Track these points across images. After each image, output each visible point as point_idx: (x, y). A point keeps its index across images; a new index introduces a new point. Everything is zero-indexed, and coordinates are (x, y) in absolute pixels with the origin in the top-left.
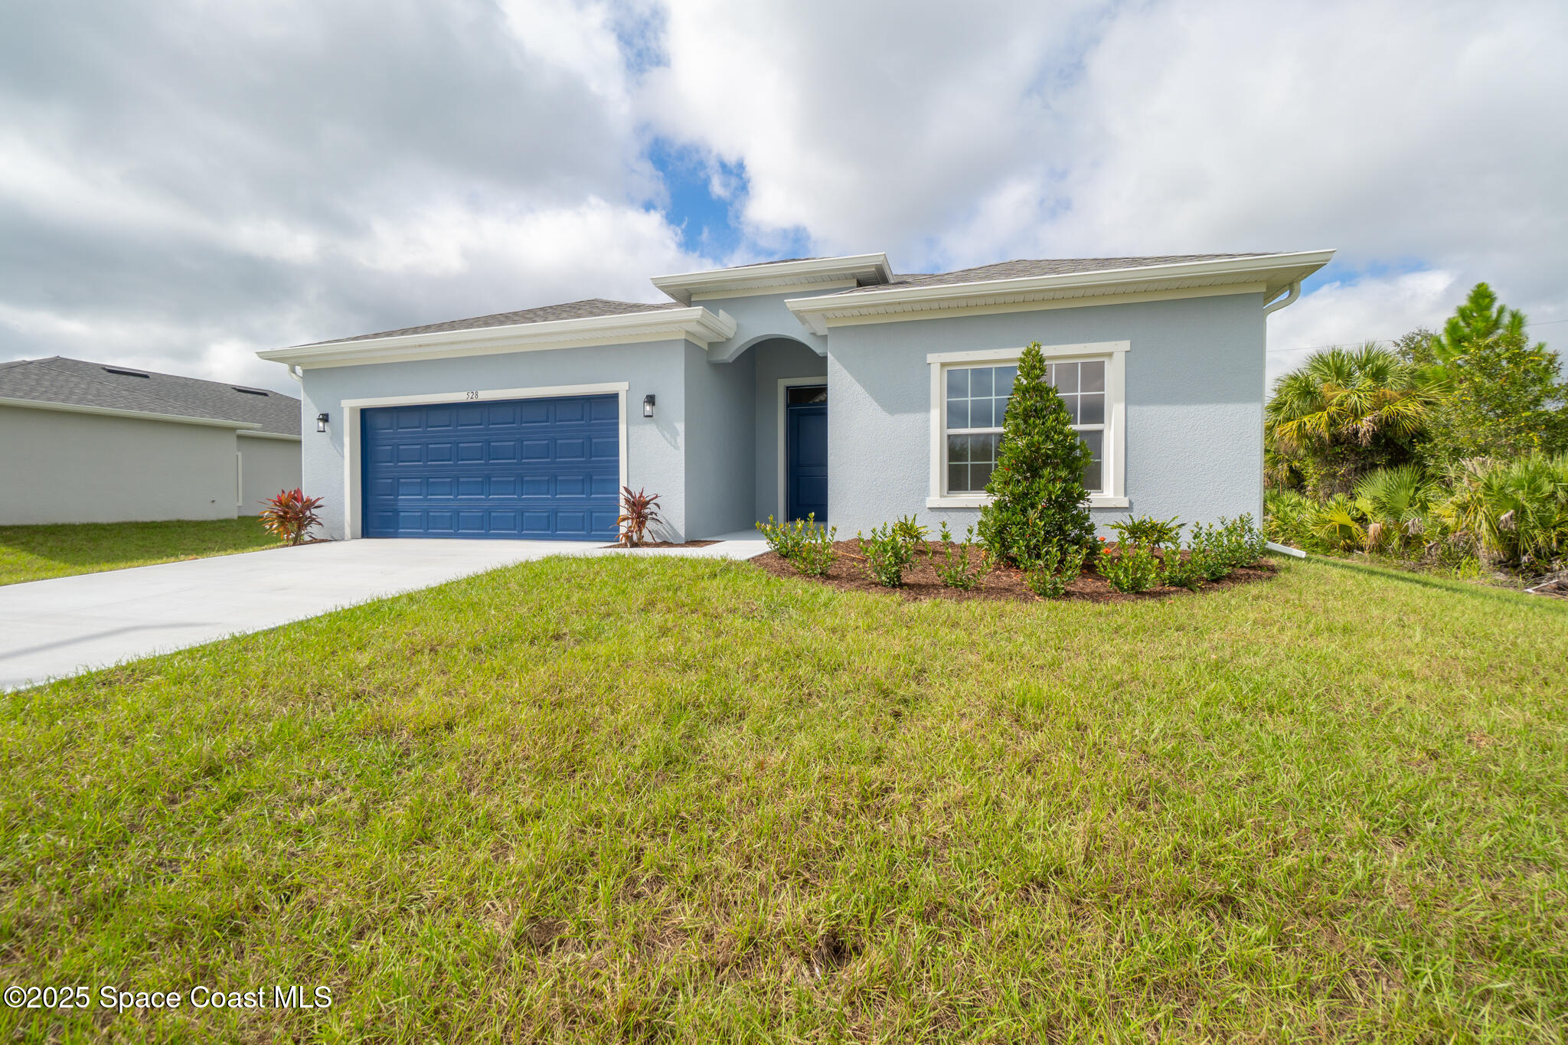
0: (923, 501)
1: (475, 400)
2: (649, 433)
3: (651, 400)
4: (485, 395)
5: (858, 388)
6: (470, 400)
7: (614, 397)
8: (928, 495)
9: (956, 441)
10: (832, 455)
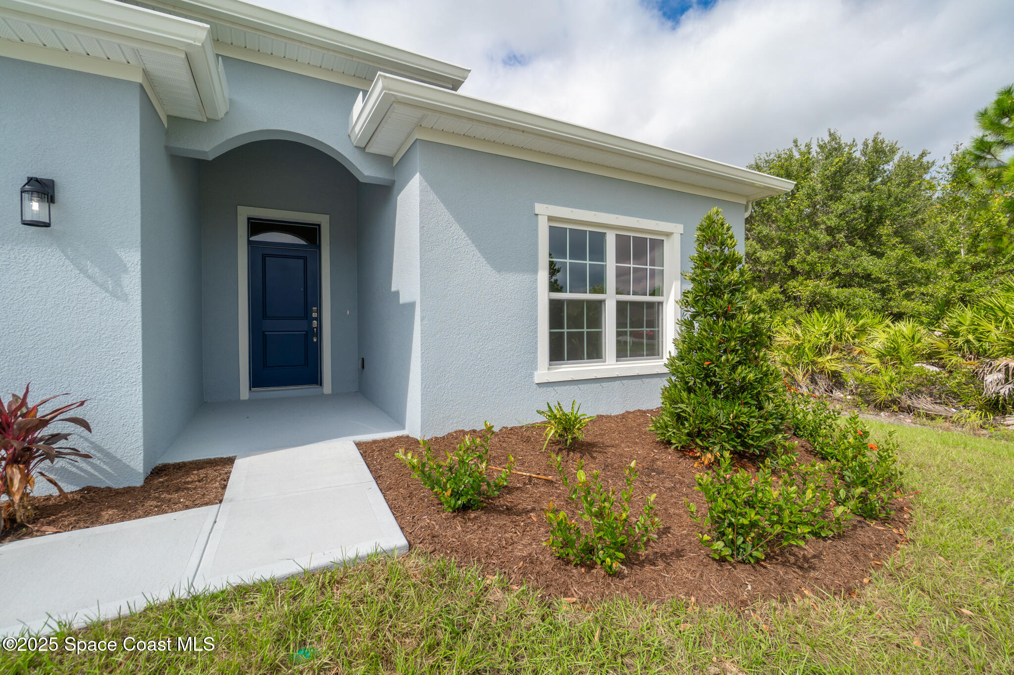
0: (533, 376)
2: (36, 259)
3: (43, 190)
5: (457, 230)
8: (537, 368)
9: (556, 308)
10: (422, 319)
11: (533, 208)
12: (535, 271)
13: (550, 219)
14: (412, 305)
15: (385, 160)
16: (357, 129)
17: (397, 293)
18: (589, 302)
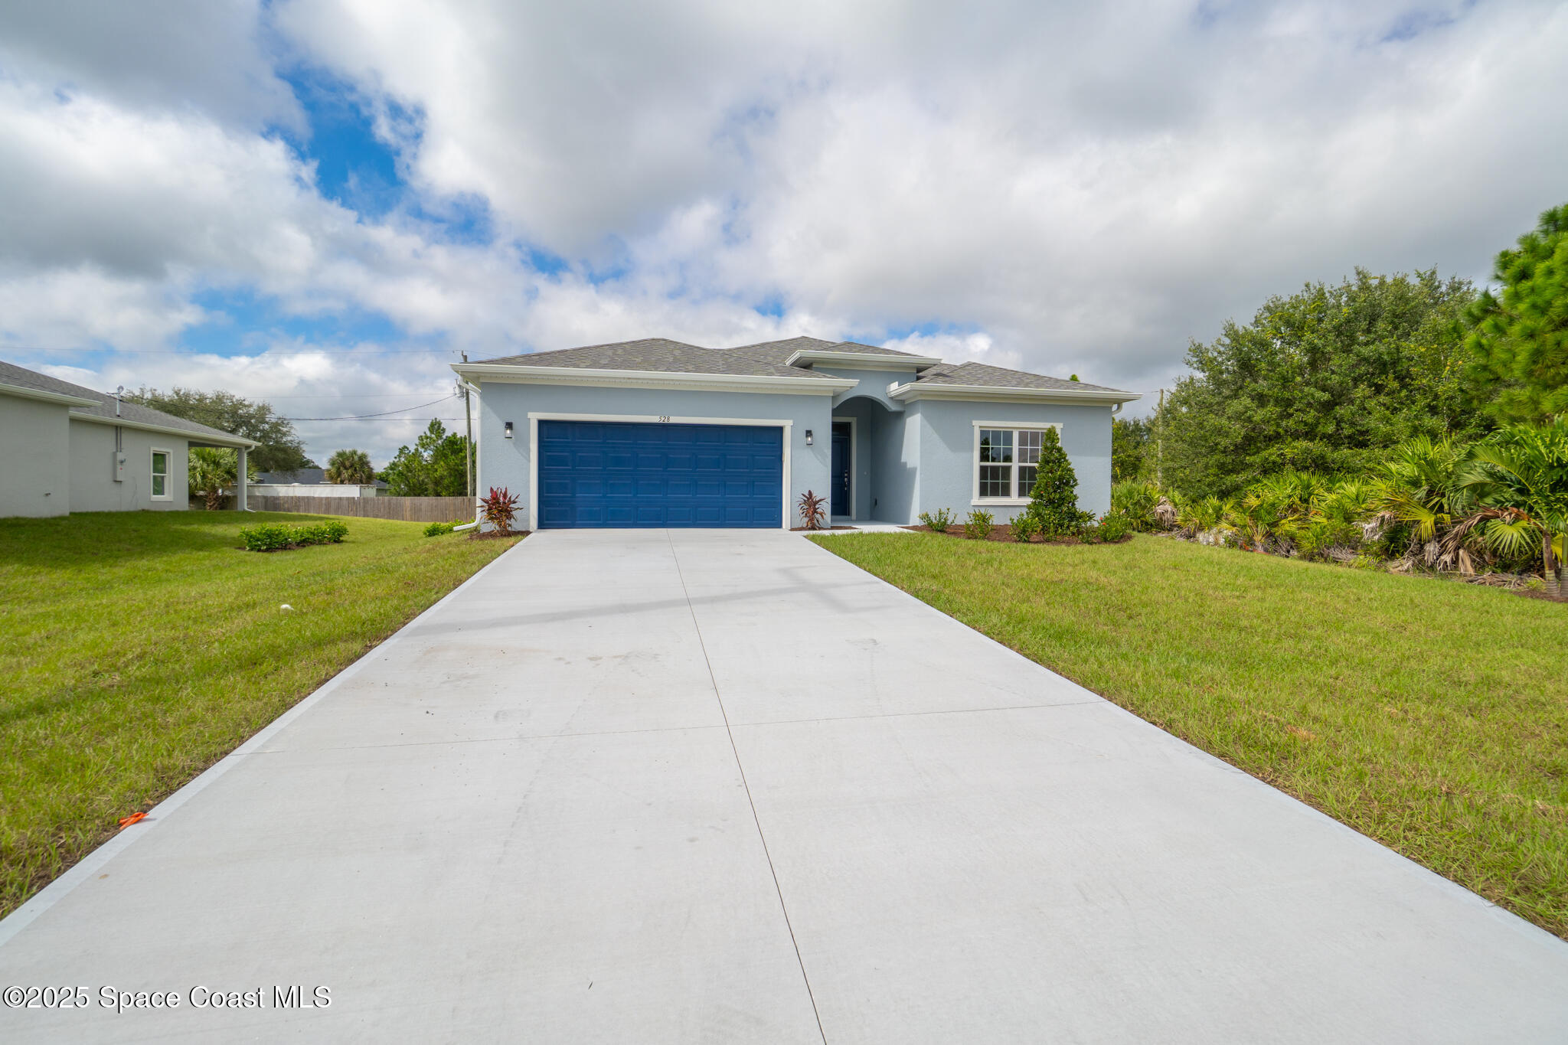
0: (970, 502)
1: (666, 422)
2: (808, 455)
3: (809, 433)
4: (674, 420)
5: (936, 436)
6: (661, 422)
7: (780, 429)
8: (972, 498)
9: (983, 470)
10: (921, 474)
11: (971, 422)
12: (972, 451)
13: (980, 427)
14: (914, 470)
15: (902, 402)
16: (892, 393)
17: (906, 463)
18: (1003, 467)
